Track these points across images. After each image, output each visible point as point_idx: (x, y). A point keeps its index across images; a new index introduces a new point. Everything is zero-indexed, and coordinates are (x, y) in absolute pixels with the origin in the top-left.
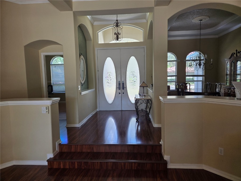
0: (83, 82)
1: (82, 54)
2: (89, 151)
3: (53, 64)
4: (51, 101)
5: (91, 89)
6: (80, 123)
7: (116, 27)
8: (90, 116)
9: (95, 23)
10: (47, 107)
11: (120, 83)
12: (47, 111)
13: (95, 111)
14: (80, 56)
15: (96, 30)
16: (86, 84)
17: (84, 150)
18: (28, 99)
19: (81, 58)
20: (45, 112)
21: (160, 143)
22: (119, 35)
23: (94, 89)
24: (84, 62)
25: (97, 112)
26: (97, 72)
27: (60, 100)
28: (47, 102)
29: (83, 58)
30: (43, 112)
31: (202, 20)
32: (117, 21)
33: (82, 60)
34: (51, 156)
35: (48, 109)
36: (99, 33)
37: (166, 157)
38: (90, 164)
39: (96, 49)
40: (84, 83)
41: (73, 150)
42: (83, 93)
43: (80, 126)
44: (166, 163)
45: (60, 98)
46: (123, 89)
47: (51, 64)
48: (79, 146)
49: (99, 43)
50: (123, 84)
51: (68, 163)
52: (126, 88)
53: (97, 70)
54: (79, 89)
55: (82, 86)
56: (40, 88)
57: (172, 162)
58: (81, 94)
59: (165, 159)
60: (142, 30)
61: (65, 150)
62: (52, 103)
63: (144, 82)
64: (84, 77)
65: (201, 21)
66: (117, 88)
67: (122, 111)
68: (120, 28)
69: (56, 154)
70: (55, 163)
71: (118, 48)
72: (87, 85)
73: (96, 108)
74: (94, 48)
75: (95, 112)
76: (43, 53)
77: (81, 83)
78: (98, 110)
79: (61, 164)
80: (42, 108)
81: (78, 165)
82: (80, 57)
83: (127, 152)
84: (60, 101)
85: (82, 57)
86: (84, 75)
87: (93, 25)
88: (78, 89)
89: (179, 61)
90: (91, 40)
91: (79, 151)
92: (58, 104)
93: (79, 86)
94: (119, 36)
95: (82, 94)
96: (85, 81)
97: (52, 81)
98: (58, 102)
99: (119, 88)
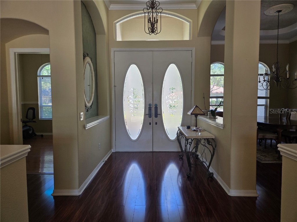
0: (89, 105)
1: (87, 54)
5: (104, 115)
9: (111, 6)
11: (152, 106)
13: (109, 153)
14: (84, 57)
15: (112, 18)
16: (94, 107)
19: (86, 62)
22: (155, 23)
23: (108, 117)
24: (91, 70)
25: (112, 154)
26: (113, 87)
27: (30, 150)
29: (91, 62)
31: (281, 11)
33: (88, 65)
36: (117, 24)
39: (112, 50)
40: (91, 106)
42: (89, 125)
43: (81, 193)
46: (156, 116)
47: (38, 75)
49: (117, 40)
50: (156, 108)
52: (161, 114)
53: (113, 85)
54: (82, 119)
55: (87, 111)
58: (84, 127)
60: (188, 21)
63: (198, 107)
64: (91, 97)
66: (145, 115)
67: (153, 152)
71: (149, 49)
73: (111, 147)
74: (109, 48)
75: (108, 155)
76: (12, 49)
77: (86, 106)
78: (113, 150)
82: (84, 59)
85: (88, 59)
86: (92, 93)
87: (108, 9)
88: (80, 118)
90: (104, 34)
93: (81, 113)
95: (87, 128)
96: (92, 104)
97: (39, 100)
98: (26, 157)
99: (150, 115)
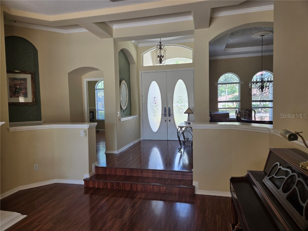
0: (124, 108)
1: (123, 79)
2: (122, 175)
3: (98, 88)
4: (89, 125)
5: (134, 115)
6: (119, 150)
7: (159, 49)
8: (131, 144)
9: (139, 45)
10: (85, 130)
11: (166, 109)
12: (85, 134)
13: (138, 139)
15: (140, 52)
17: (118, 174)
18: (70, 123)
19: (122, 84)
20: (83, 135)
21: (192, 170)
23: (137, 116)
25: (140, 141)
26: (141, 97)
28: (85, 126)
29: (125, 83)
30: (81, 135)
31: (264, 35)
32: (160, 43)
33: (124, 85)
34: (87, 176)
35: (85, 132)
36: (144, 55)
37: (195, 183)
38: (121, 185)
39: (140, 72)
40: (126, 109)
41: (108, 173)
42: (123, 119)
43: (118, 153)
44: (193, 188)
45: (97, 123)
46: (169, 116)
47: (96, 88)
48: (113, 169)
49: (144, 65)
50: (169, 110)
51: (102, 183)
52: (173, 115)
53: (141, 95)
54: (118, 115)
55: (123, 112)
56: (83, 114)
57: (200, 189)
59: (193, 185)
61: (101, 172)
62: (89, 127)
64: (126, 103)
65: (263, 37)
66: (162, 115)
67: (168, 140)
68: (164, 51)
69: (92, 175)
70: (91, 182)
71: (164, 71)
72: (129, 111)
73: (140, 137)
74: (138, 72)
75: (137, 141)
76: (86, 79)
77: (122, 109)
78: (141, 139)
79: (95, 183)
80: (81, 131)
81: (110, 185)
82: (120, 82)
83: (158, 177)
84: (97, 125)
86: (126, 101)
87: (138, 47)
89: (243, 83)
91: (113, 174)
92: (95, 128)
93: (118, 112)
94: (163, 59)
95: (121, 121)
96: (127, 107)
97: (96, 106)
98: (96, 127)
99: (165, 115)
